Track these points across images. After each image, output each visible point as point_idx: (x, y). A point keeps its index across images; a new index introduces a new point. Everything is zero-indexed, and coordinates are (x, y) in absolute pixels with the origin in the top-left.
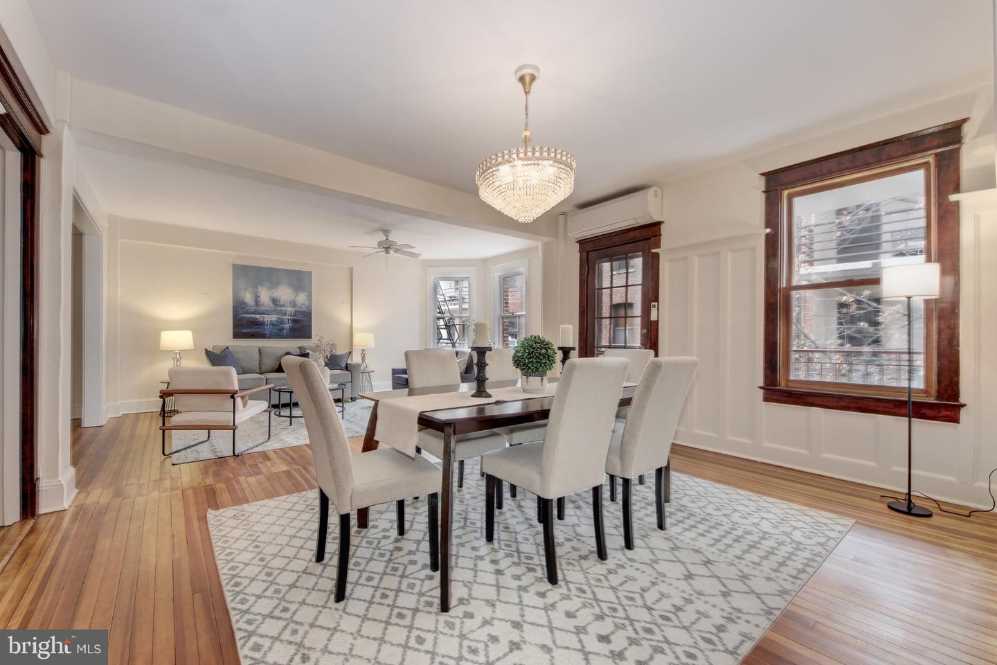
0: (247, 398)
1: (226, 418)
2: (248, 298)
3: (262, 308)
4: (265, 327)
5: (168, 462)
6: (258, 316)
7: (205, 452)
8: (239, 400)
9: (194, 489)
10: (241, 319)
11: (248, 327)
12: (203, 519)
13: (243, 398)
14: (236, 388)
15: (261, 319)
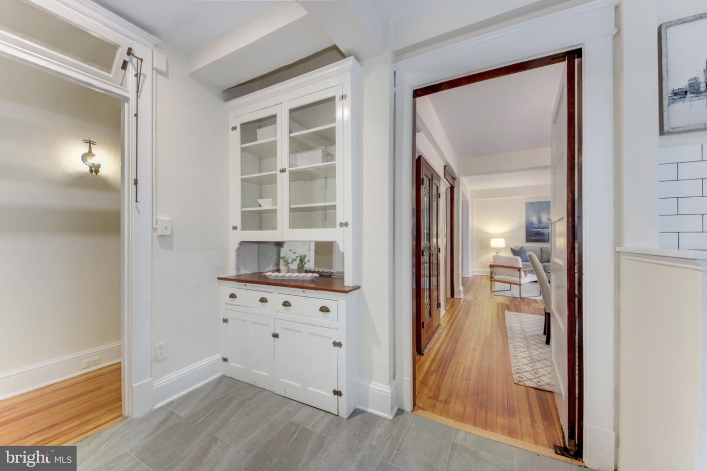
0: (527, 272)
1: (517, 280)
2: (535, 220)
3: (543, 225)
4: (545, 236)
5: (493, 294)
6: (540, 230)
7: (508, 294)
8: (522, 273)
9: (502, 304)
10: (531, 232)
11: (534, 237)
12: (503, 313)
13: (525, 272)
14: (521, 266)
15: (542, 232)
